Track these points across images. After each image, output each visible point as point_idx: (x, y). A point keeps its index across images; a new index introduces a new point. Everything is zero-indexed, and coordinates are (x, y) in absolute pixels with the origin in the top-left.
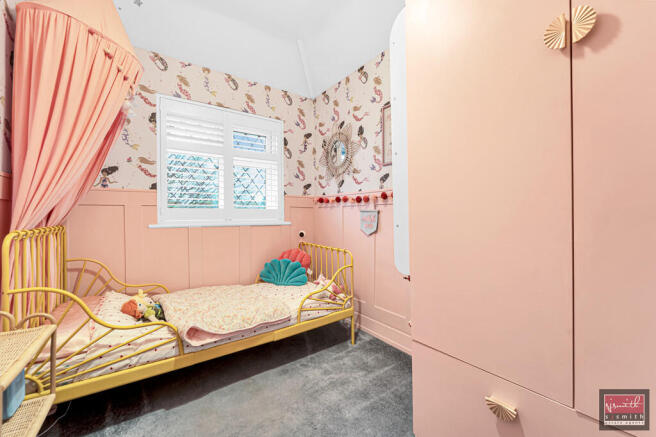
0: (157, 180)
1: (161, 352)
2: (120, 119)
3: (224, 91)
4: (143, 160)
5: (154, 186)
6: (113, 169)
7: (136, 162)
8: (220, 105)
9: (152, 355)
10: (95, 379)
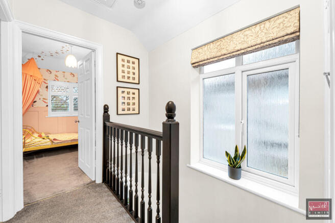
0: (48, 104)
1: (47, 144)
2: (38, 92)
3: (70, 78)
4: (44, 99)
5: (47, 106)
6: (36, 101)
7: (42, 99)
8: (68, 82)
9: (45, 144)
10: (31, 148)
